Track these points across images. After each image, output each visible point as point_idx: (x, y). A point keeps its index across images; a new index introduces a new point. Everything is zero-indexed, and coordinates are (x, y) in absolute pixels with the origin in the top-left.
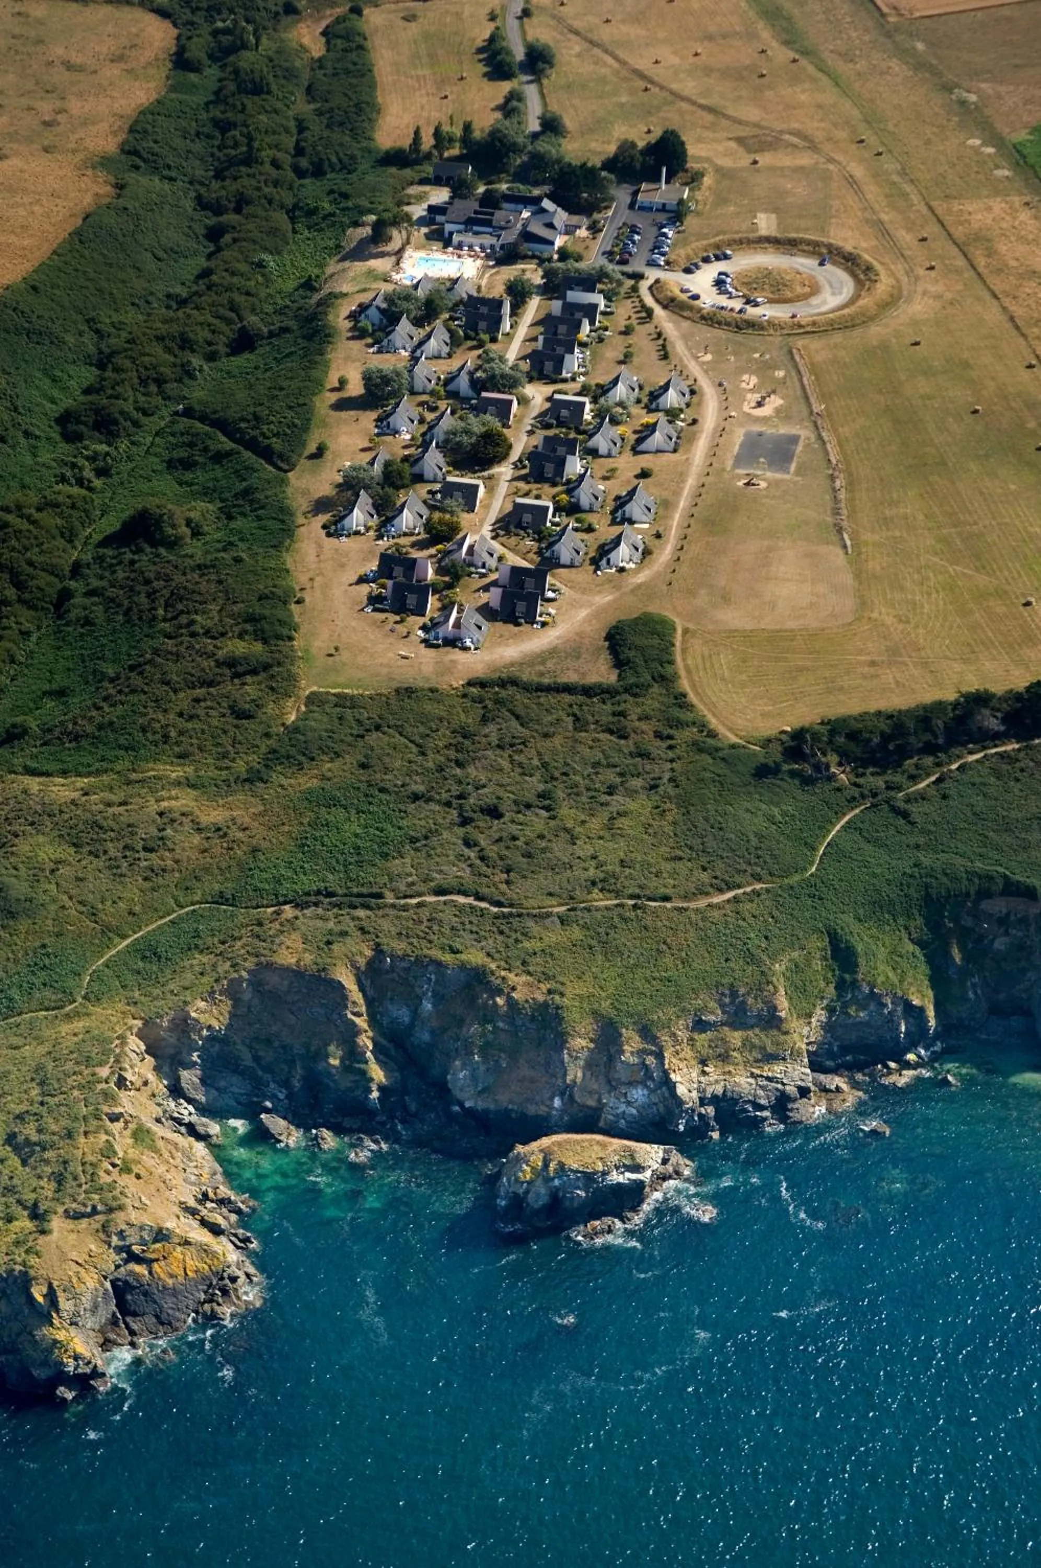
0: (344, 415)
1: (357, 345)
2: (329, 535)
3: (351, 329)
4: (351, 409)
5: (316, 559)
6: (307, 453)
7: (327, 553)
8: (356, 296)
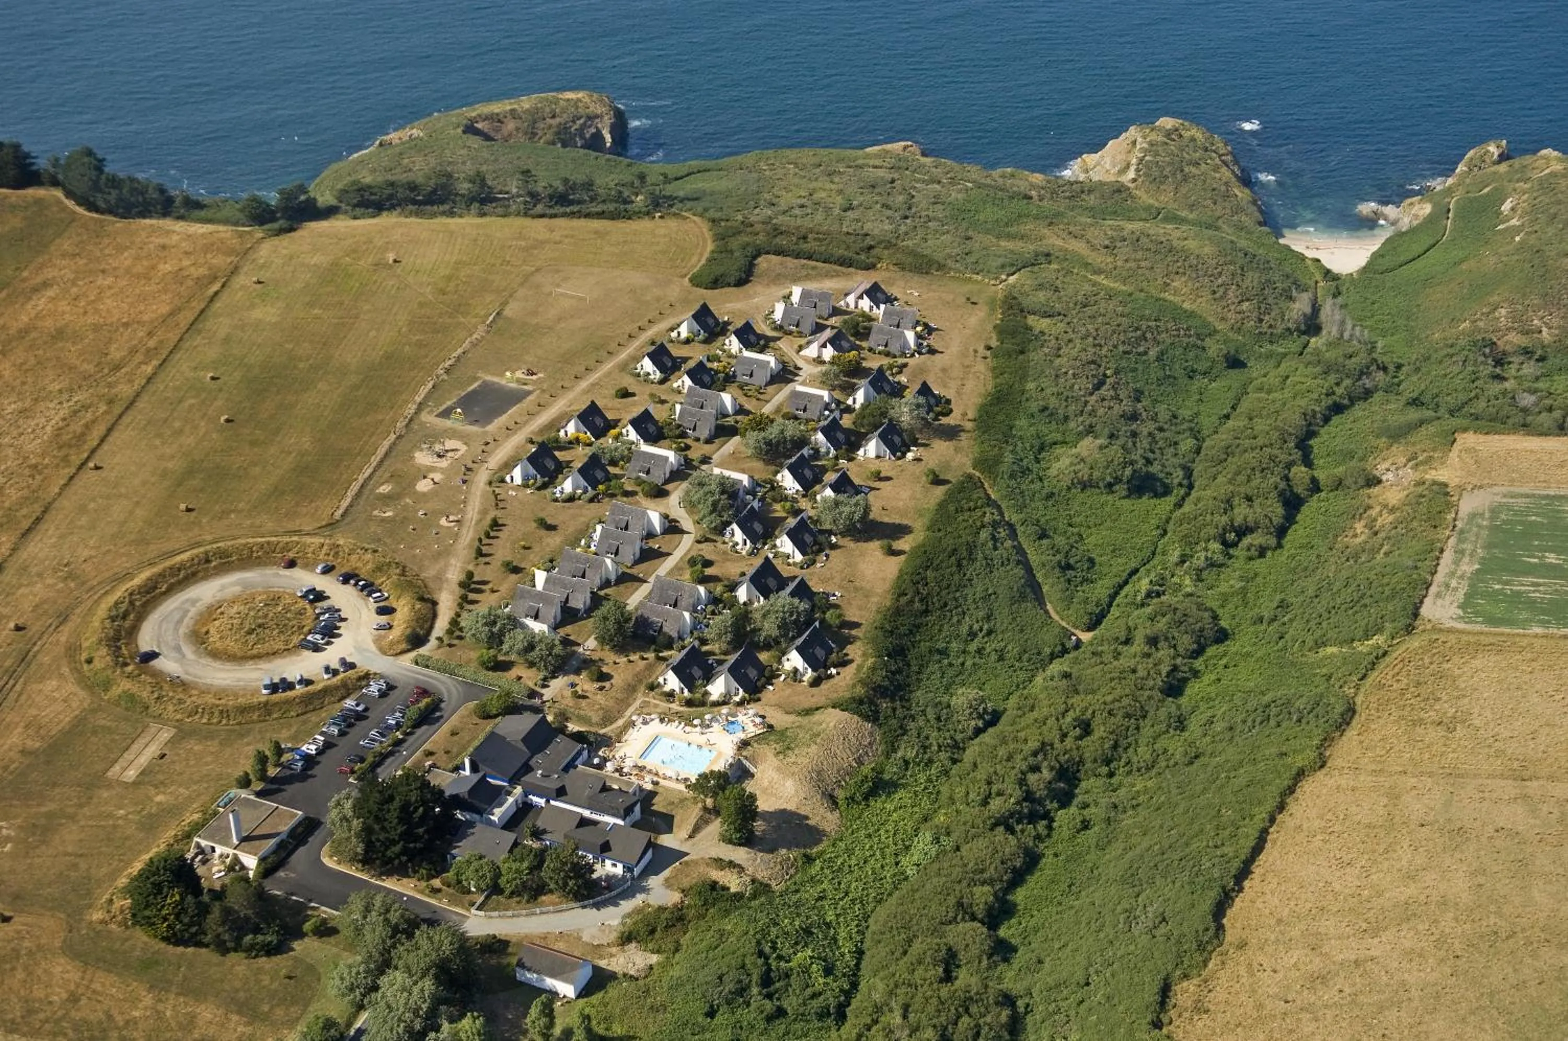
0: (896, 519)
1: (852, 615)
2: (948, 402)
3: (849, 640)
4: (887, 524)
5: (965, 382)
6: (947, 487)
7: (953, 385)
8: (822, 701)
